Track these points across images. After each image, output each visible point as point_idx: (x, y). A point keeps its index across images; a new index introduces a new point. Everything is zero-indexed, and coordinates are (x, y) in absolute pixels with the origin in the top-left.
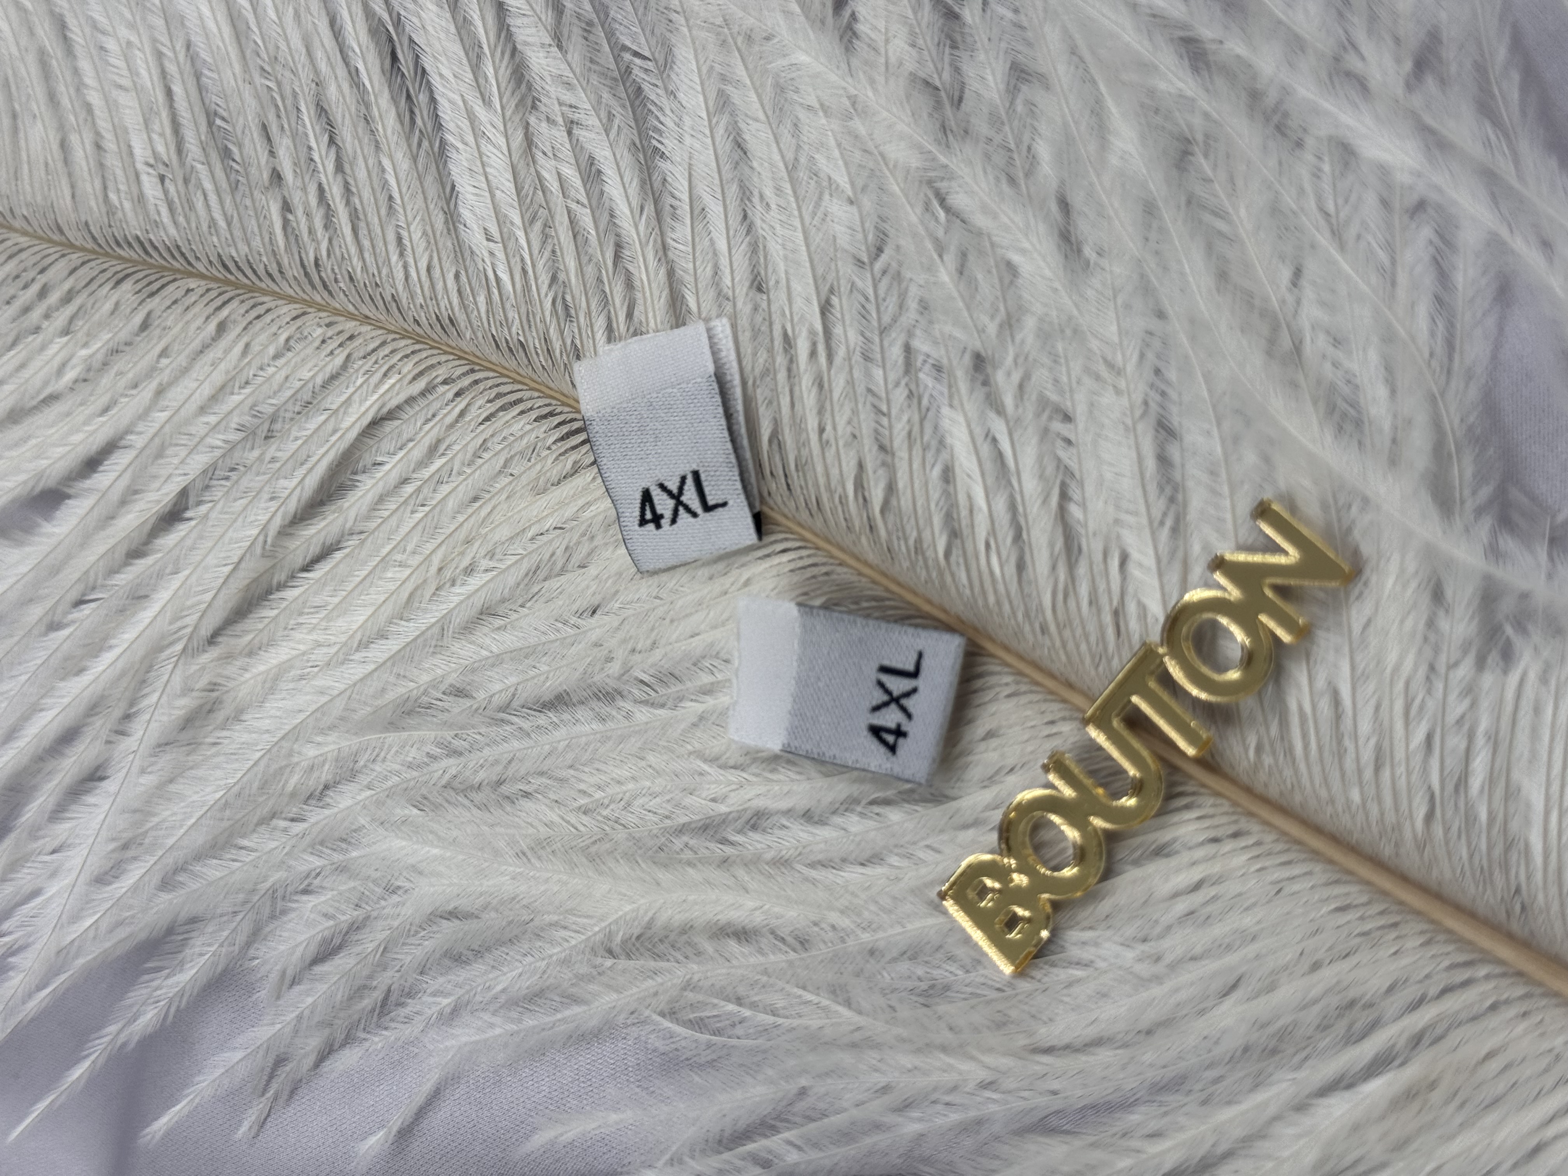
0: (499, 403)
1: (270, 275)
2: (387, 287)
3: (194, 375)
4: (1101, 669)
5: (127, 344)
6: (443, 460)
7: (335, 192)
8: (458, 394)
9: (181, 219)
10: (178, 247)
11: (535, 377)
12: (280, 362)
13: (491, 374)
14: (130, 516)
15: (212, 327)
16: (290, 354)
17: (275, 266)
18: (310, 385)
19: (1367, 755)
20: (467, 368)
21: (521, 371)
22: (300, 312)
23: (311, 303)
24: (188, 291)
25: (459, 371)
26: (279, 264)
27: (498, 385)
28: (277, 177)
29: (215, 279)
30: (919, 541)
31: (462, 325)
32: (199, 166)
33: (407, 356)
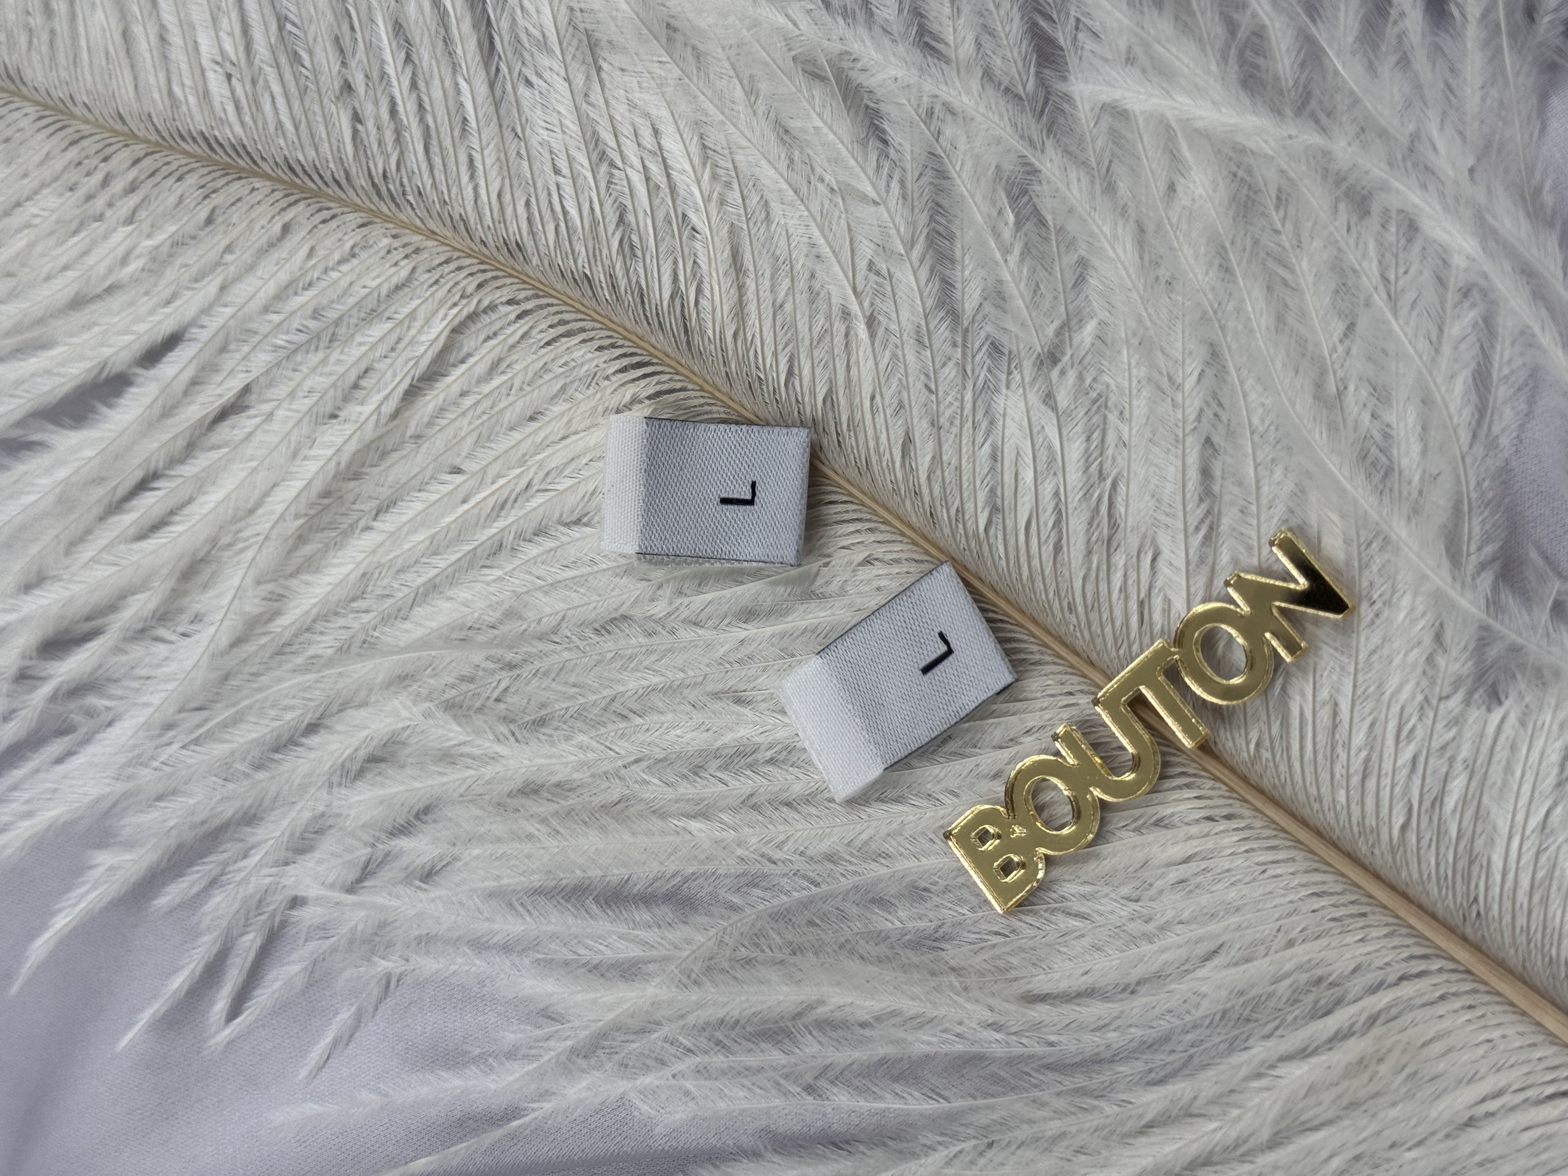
0: (561, 329)
1: (337, 182)
2: (455, 204)
3: (259, 273)
4: (1122, 652)
5: (193, 238)
6: (504, 378)
7: (407, 110)
8: (519, 317)
9: (248, 119)
10: (244, 146)
11: (599, 309)
12: (345, 268)
13: (555, 301)
14: (194, 407)
15: (277, 228)
16: (355, 262)
17: (342, 173)
18: (375, 295)
19: (1357, 764)
20: (530, 293)
21: (585, 302)
22: (365, 220)
23: (377, 214)
24: (253, 190)
25: (522, 295)
26: (347, 174)
27: (561, 312)
28: (348, 87)
29: (281, 181)
30: (960, 511)
31: (529, 250)
32: (268, 69)
33: (471, 274)
